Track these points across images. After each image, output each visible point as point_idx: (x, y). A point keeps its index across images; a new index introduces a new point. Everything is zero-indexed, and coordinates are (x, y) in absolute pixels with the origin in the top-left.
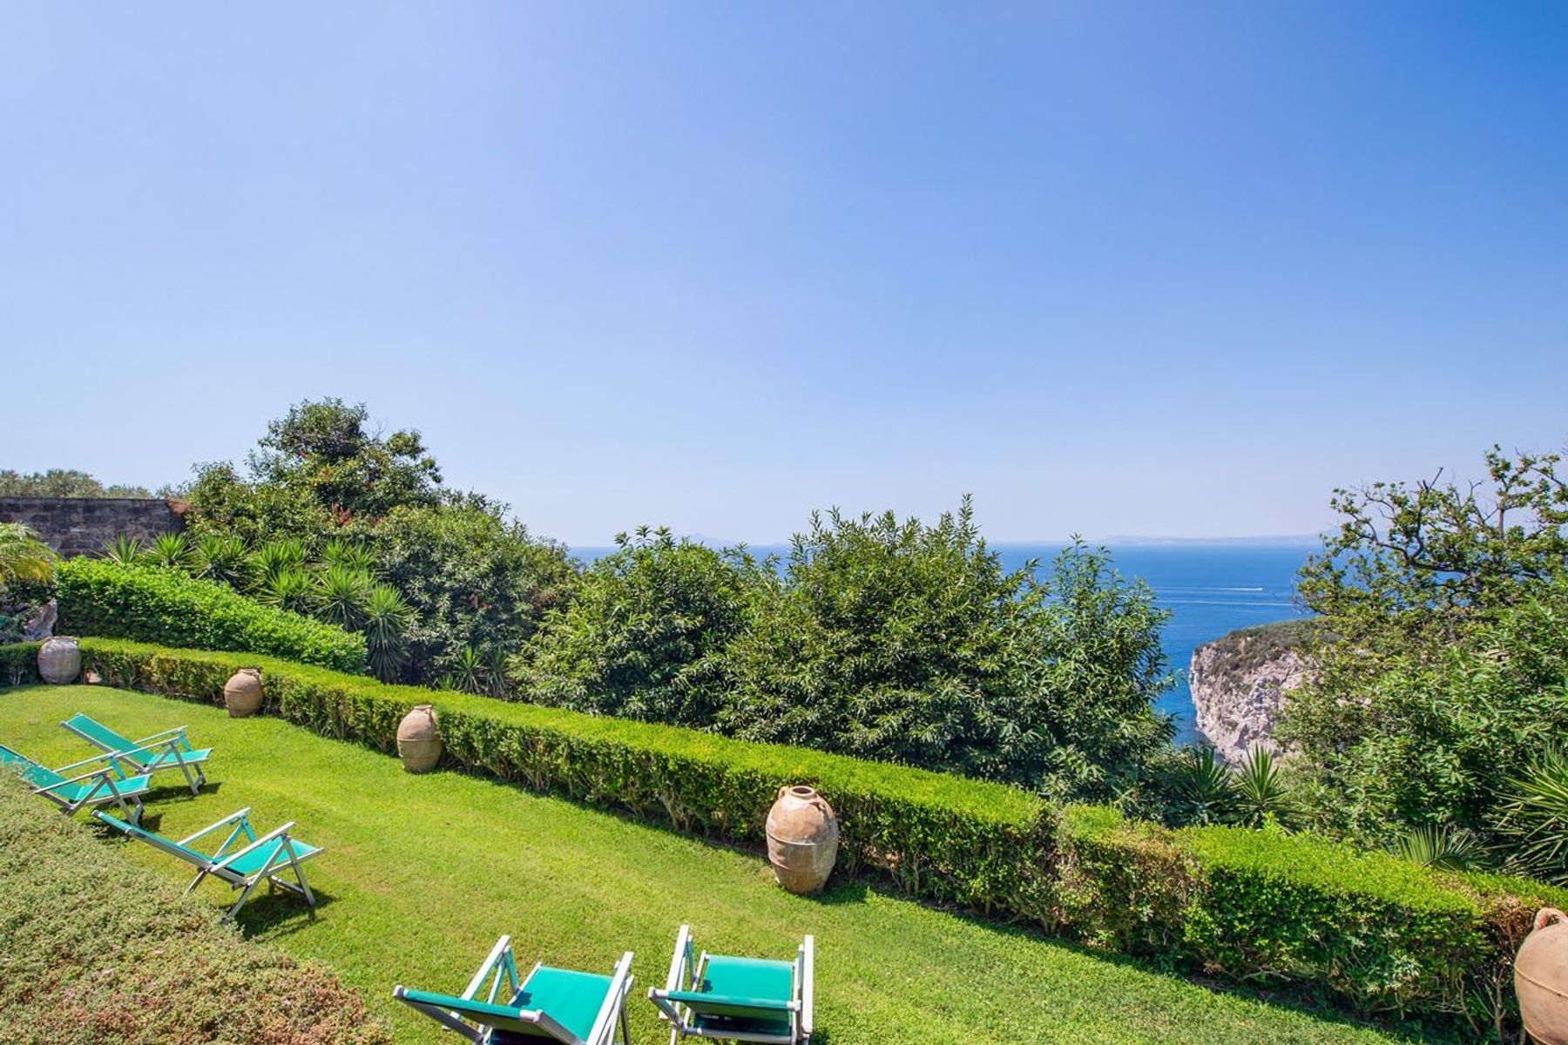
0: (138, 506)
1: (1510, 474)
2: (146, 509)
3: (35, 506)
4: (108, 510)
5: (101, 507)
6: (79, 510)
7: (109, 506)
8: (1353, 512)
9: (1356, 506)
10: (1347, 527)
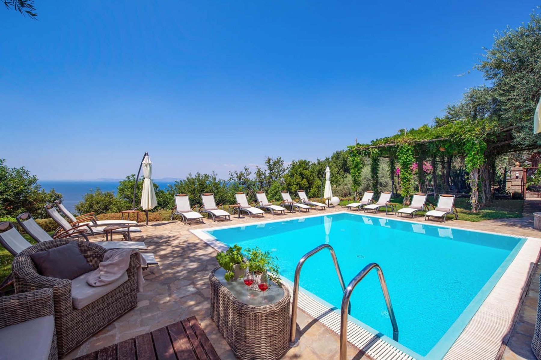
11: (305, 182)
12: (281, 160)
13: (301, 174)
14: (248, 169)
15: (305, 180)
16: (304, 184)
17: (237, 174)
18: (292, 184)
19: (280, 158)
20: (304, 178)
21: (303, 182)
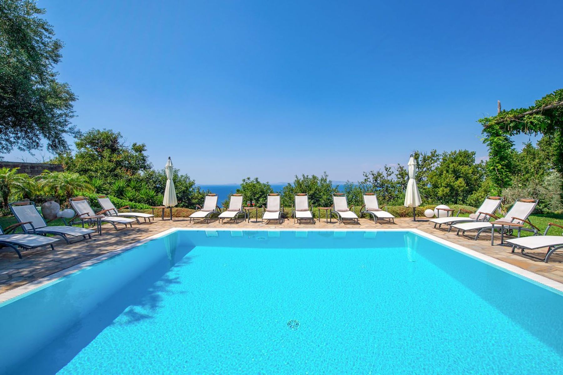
0: (52, 166)
1: (388, 170)
2: (56, 168)
3: (10, 165)
4: (41, 168)
5: (37, 167)
6: (29, 167)
7: (41, 166)
8: (367, 176)
9: (367, 175)
10: (365, 180)
11: (460, 183)
12: (437, 153)
13: (455, 172)
14: (390, 168)
15: (461, 180)
16: (459, 186)
17: (373, 175)
18: (440, 186)
19: (435, 152)
20: (460, 177)
21: (457, 183)
